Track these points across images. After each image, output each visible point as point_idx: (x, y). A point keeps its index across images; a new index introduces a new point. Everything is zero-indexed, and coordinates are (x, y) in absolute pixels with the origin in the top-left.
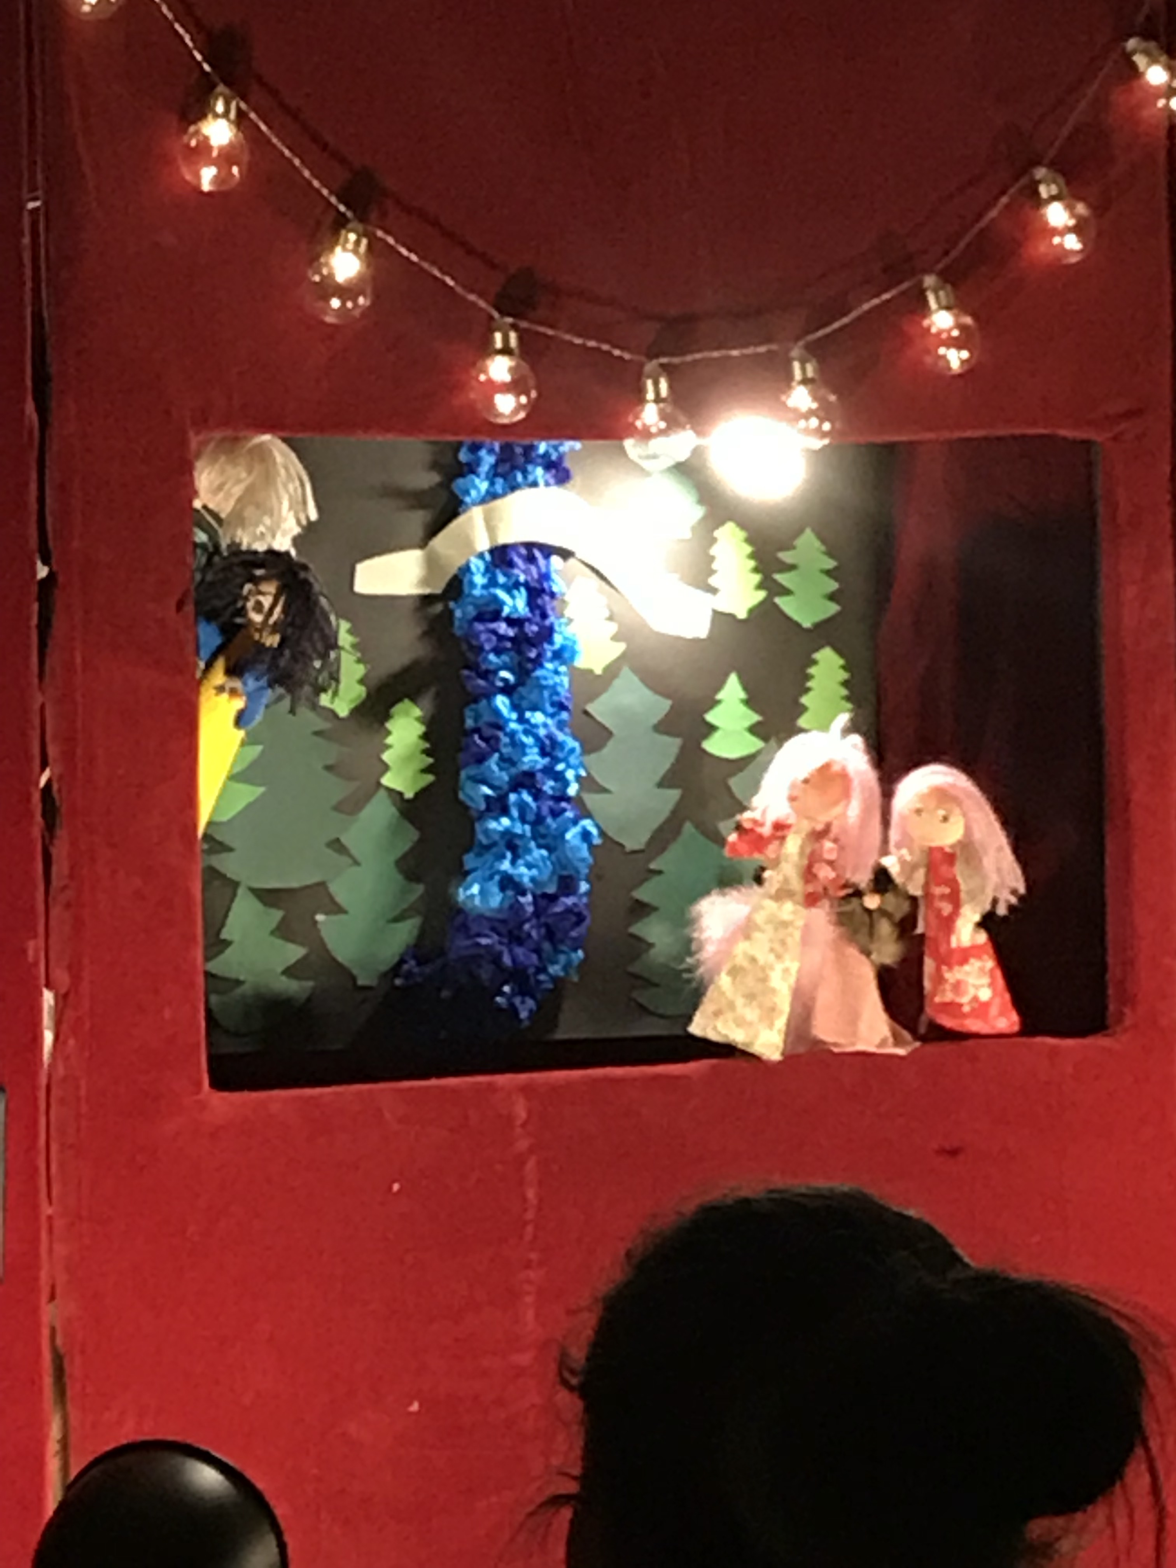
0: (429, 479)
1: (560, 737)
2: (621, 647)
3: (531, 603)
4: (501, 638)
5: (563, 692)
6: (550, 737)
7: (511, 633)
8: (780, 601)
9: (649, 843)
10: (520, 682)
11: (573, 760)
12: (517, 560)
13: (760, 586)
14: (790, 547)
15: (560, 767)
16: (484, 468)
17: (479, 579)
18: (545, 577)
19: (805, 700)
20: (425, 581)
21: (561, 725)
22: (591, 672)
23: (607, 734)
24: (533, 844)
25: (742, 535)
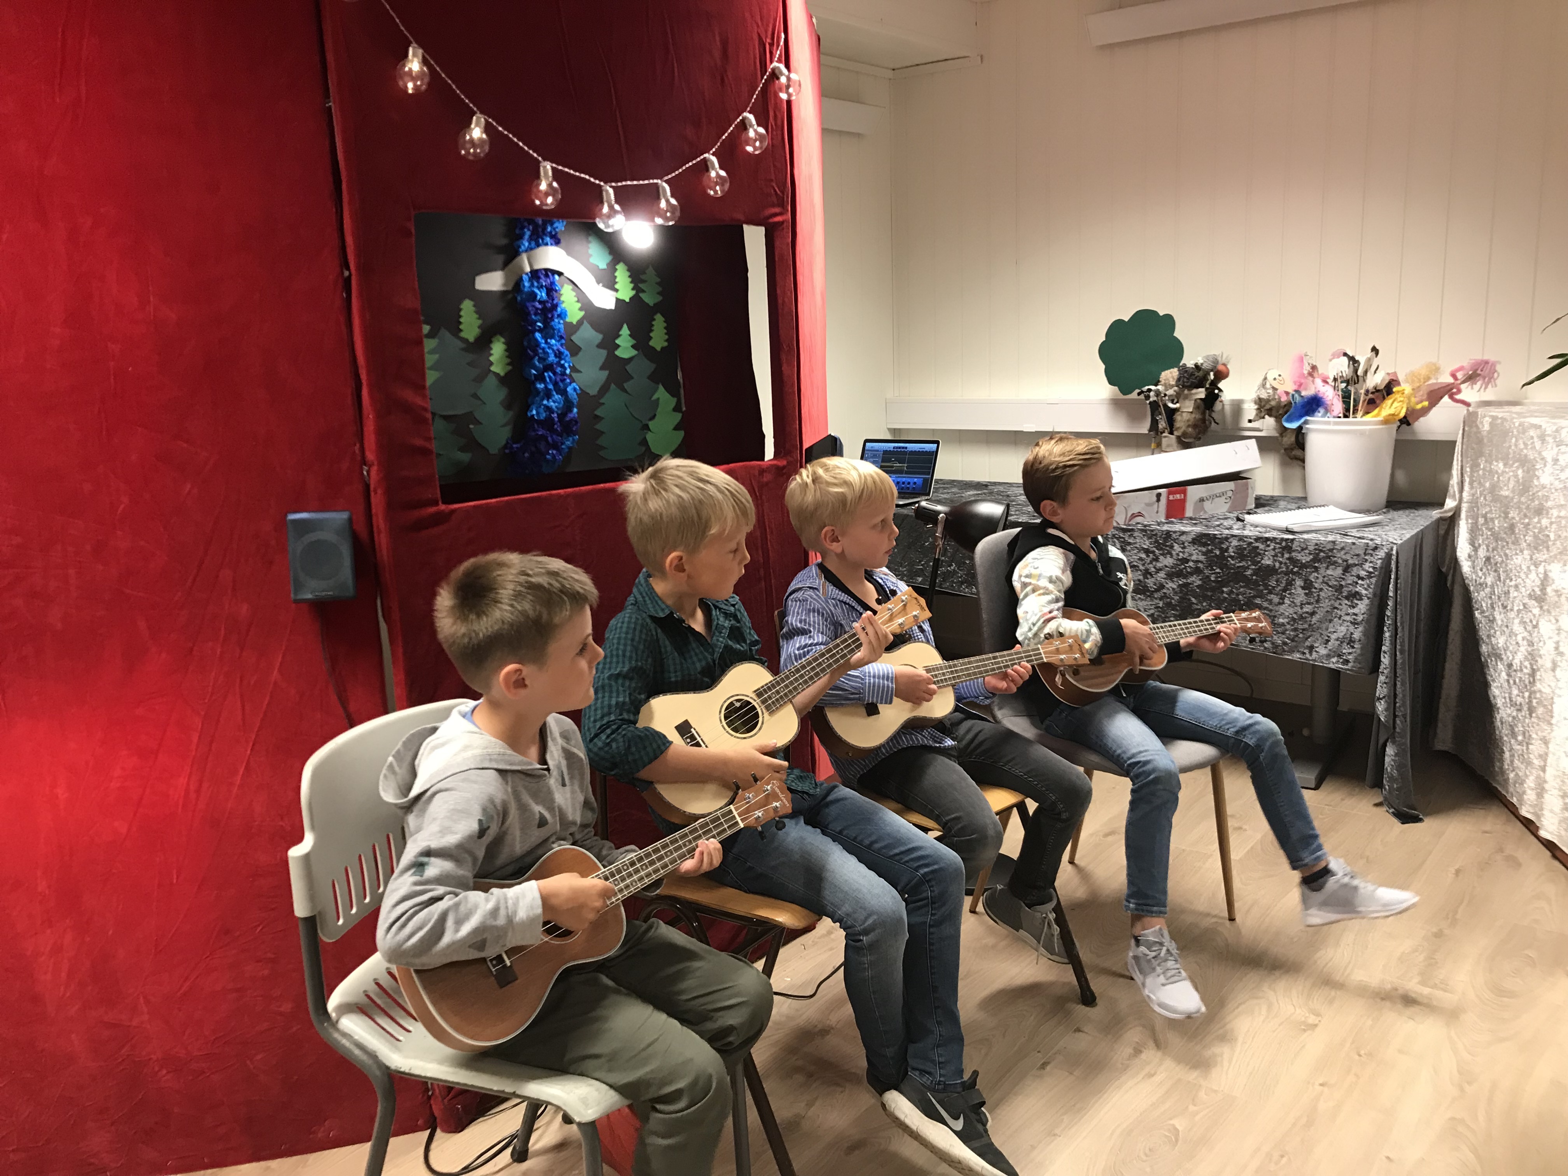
0: (504, 241)
1: (562, 350)
2: (582, 313)
3: (548, 294)
4: (537, 309)
5: (562, 330)
6: (558, 350)
7: (540, 306)
8: (641, 295)
9: (599, 392)
10: (545, 327)
11: (567, 359)
12: (542, 276)
13: (633, 289)
14: (645, 273)
15: (562, 362)
16: (527, 237)
17: (527, 284)
18: (553, 283)
19: (651, 334)
20: (505, 285)
21: (562, 345)
22: (571, 323)
23: (579, 349)
24: (554, 393)
25: (626, 268)
